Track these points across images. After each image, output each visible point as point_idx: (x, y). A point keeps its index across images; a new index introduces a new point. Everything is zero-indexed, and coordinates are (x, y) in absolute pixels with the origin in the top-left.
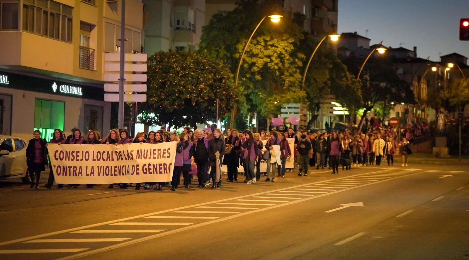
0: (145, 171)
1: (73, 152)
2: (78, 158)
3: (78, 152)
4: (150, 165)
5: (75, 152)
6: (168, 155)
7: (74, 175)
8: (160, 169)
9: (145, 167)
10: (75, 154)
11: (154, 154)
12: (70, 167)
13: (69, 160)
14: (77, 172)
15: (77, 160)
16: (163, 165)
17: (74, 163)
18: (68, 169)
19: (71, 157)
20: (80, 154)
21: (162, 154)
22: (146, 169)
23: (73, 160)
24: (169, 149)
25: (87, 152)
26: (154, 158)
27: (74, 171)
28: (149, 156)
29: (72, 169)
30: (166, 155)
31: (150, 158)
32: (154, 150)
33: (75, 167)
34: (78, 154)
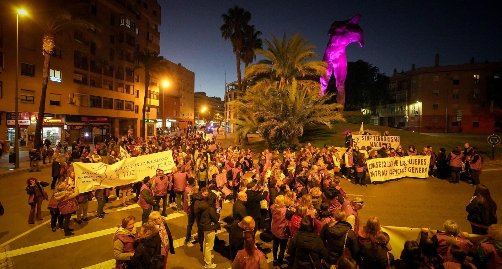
0: (410, 171)
1: (377, 162)
2: (380, 166)
3: (380, 162)
4: (413, 168)
5: (378, 163)
6: (425, 163)
7: (379, 176)
8: (420, 170)
9: (410, 169)
10: (378, 164)
11: (416, 162)
12: (376, 171)
13: (375, 167)
14: (381, 174)
15: (380, 167)
16: (421, 168)
17: (379, 169)
18: (375, 173)
19: (376, 166)
20: (381, 163)
21: (421, 162)
22: (411, 170)
23: (377, 167)
24: (425, 160)
25: (385, 162)
26: (416, 164)
27: (379, 174)
28: (413, 163)
29: (377, 173)
30: (424, 163)
31: (413, 164)
32: (416, 160)
33: (379, 171)
34: (380, 163)
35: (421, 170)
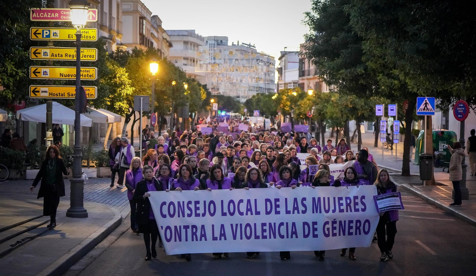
0: (327, 232)
1: (190, 202)
2: (198, 212)
3: (197, 202)
4: (334, 222)
5: (193, 203)
6: (363, 207)
7: (193, 240)
8: (350, 228)
9: (327, 226)
10: (192, 206)
11: (340, 205)
12: (186, 227)
13: (184, 216)
14: (199, 234)
15: (197, 215)
16: (354, 222)
17: (193, 220)
18: (183, 231)
19: (187, 212)
20: (201, 206)
21: (352, 205)
22: (328, 229)
23: (189, 216)
24: (363, 197)
25: (212, 202)
26: (341, 211)
27: (194, 234)
28: (332, 208)
29: (189, 231)
30: (360, 206)
31: (334, 211)
32: (340, 199)
33: (194, 227)
34: (198, 206)
35: (352, 228)
